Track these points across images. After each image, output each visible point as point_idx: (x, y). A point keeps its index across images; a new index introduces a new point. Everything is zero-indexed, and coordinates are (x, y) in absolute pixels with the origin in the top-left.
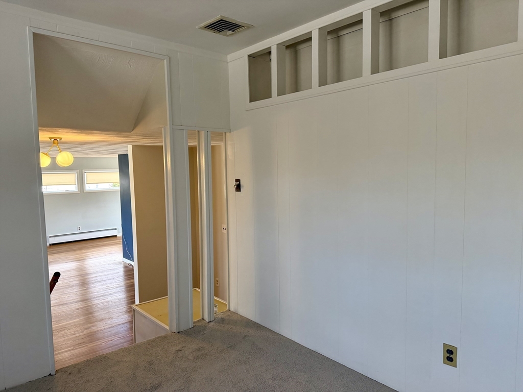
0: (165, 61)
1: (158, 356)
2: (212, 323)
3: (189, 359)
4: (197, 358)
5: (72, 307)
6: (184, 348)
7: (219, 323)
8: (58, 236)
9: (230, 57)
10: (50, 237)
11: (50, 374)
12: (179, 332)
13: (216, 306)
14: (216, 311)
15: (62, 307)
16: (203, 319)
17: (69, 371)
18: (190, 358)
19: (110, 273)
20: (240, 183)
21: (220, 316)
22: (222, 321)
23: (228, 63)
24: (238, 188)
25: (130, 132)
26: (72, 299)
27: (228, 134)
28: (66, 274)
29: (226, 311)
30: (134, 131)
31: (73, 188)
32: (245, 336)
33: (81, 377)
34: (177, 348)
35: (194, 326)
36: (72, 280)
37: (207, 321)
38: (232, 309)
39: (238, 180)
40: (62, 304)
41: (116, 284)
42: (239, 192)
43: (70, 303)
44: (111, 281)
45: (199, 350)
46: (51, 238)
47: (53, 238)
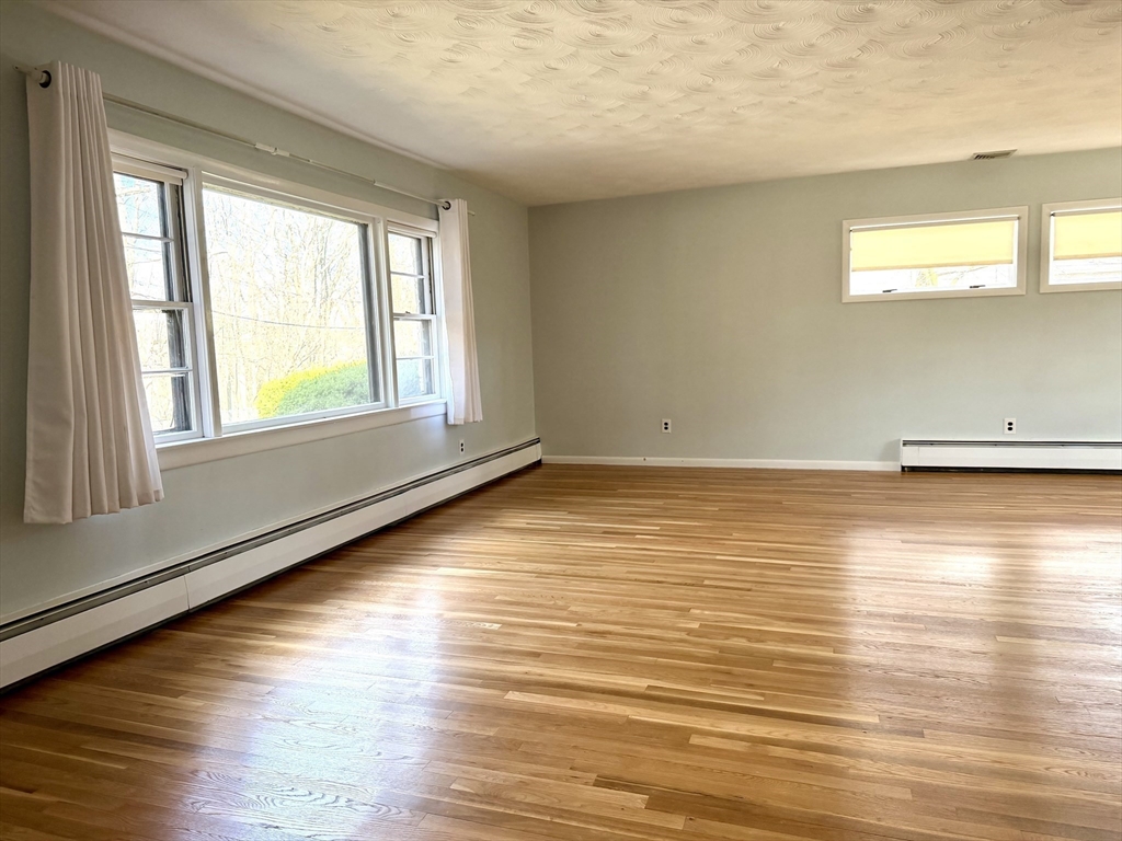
8: (932, 443)
10: (906, 443)
31: (1004, 277)
46: (909, 448)
47: (915, 448)
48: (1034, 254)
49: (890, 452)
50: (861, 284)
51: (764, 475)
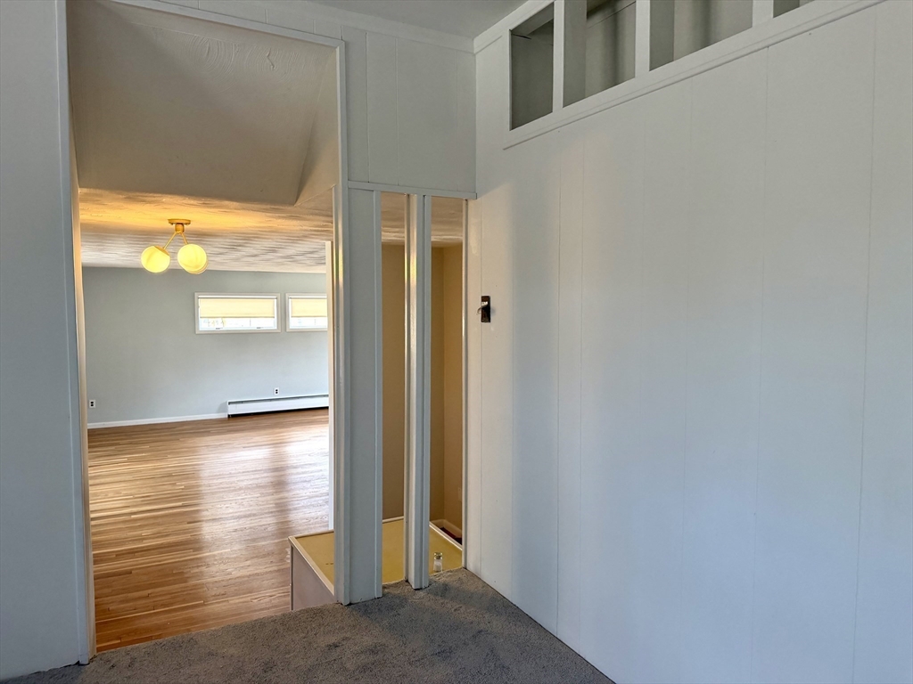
0: (338, 50)
1: (289, 653)
2: (421, 593)
3: (346, 669)
4: (364, 669)
5: (227, 526)
6: (344, 643)
7: (436, 594)
8: (242, 402)
9: (479, 42)
10: (230, 403)
11: (78, 663)
12: (350, 604)
13: (439, 558)
14: (438, 567)
15: (211, 524)
16: (407, 581)
17: (113, 662)
18: (348, 665)
19: (307, 470)
20: (489, 303)
21: (443, 579)
22: (444, 590)
23: (474, 55)
24: (486, 314)
25: (292, 203)
26: (231, 511)
27: (471, 203)
28: (237, 468)
29: (457, 571)
30: (298, 204)
31: (270, 324)
32: (480, 632)
33: (129, 677)
34: (333, 640)
35: (384, 595)
36: (242, 478)
37: (413, 587)
38: (471, 567)
39: (486, 299)
40: (213, 519)
41: (311, 490)
42: (487, 324)
43: (227, 519)
44: (305, 484)
45: (373, 651)
46: (231, 405)
47: (235, 405)
48: (283, 314)
49: (222, 408)
50: (204, 325)
51: (158, 427)
